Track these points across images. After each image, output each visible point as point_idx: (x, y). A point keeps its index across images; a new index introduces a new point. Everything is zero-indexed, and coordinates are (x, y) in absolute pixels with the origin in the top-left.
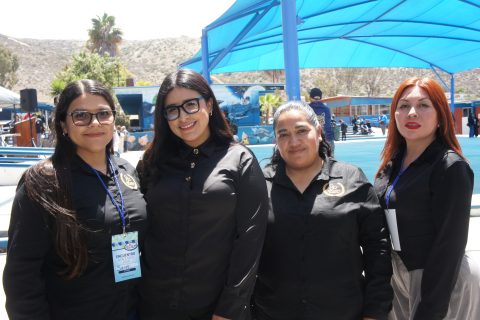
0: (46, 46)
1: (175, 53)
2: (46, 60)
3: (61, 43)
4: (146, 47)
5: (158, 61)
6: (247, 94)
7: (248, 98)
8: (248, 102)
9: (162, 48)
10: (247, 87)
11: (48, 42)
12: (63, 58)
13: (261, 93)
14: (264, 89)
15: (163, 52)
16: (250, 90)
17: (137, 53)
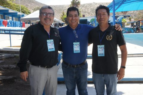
0: (56, 7)
1: (91, 7)
2: (56, 11)
3: (60, 6)
4: (83, 6)
5: (86, 10)
6: (118, 19)
7: (118, 20)
8: (118, 21)
9: (87, 6)
10: (118, 17)
11: (57, 6)
12: (61, 10)
13: (122, 18)
14: (123, 17)
15: (88, 7)
16: (119, 17)
17: (80, 8)
